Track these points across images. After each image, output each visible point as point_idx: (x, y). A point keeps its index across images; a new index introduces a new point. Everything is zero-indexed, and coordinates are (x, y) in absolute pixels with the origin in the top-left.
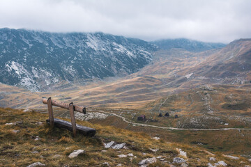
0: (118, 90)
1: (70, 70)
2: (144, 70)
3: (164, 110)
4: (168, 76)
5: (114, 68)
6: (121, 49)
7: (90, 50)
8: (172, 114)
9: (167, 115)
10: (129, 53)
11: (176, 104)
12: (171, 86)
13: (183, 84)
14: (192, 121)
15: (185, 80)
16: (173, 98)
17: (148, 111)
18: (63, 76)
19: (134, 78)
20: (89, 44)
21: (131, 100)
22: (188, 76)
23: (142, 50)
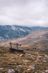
0: (21, 42)
1: (7, 36)
2: (28, 36)
3: (34, 47)
4: (35, 37)
5: (19, 35)
6: (22, 30)
7: (13, 30)
8: (37, 48)
9: (35, 48)
10: (24, 31)
11: (38, 45)
12: (36, 40)
13: (40, 39)
14: (43, 50)
15: (40, 38)
16: (37, 43)
17: (30, 47)
18: (5, 38)
19: (26, 38)
20: (12, 29)
21: (25, 44)
22: (41, 37)
23: (27, 30)
